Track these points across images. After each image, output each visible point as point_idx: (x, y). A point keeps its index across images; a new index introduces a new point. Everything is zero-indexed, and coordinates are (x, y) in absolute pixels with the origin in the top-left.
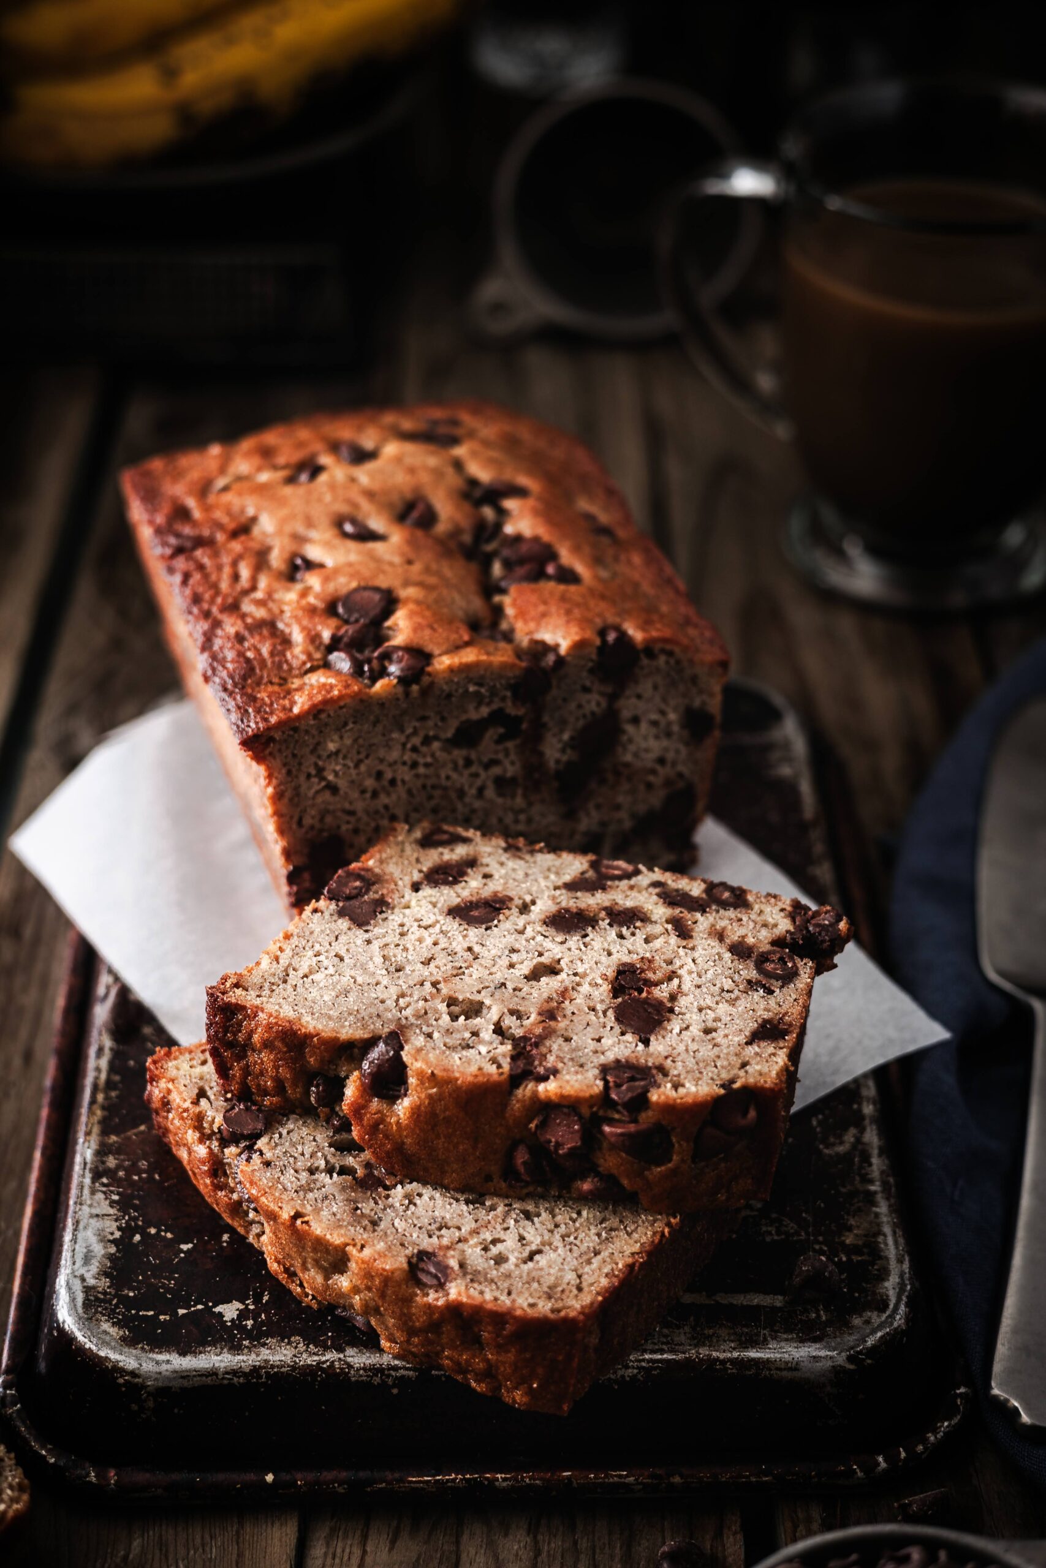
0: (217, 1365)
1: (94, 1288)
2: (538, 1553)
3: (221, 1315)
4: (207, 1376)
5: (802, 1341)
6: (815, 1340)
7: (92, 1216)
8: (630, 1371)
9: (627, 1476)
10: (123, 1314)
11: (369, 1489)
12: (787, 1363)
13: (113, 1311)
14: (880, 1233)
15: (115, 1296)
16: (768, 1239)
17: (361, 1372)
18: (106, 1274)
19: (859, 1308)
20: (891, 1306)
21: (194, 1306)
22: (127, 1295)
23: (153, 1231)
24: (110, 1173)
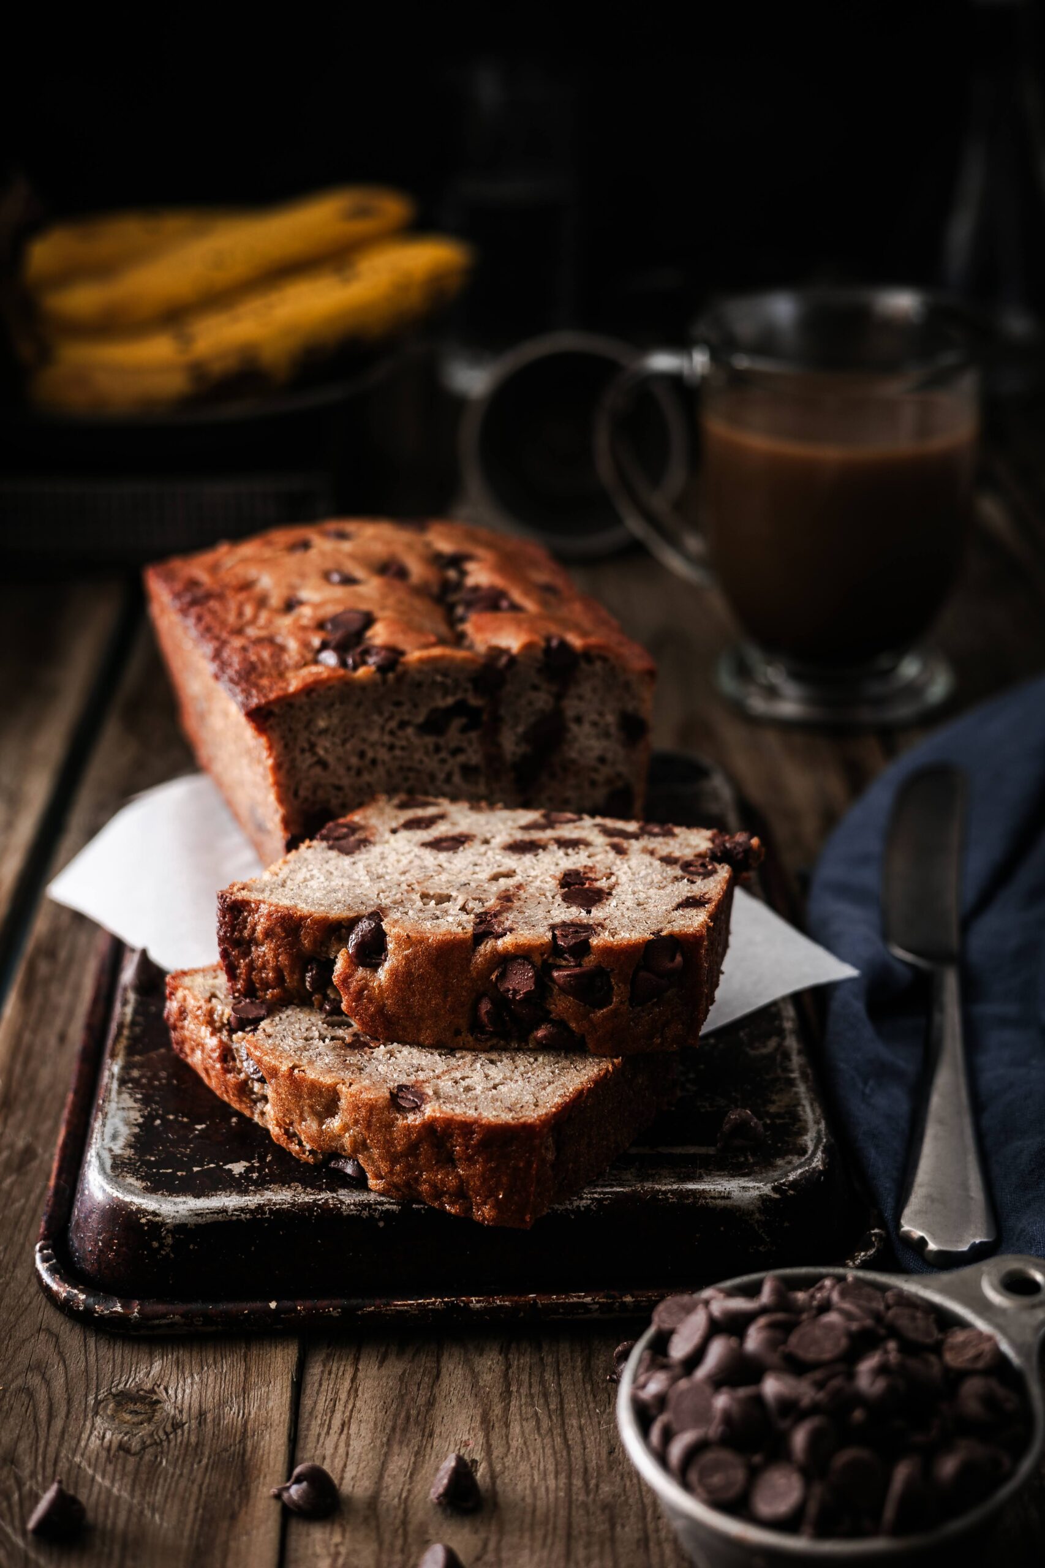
0: (226, 1204)
1: (120, 1155)
2: (509, 1366)
3: (230, 1170)
4: (218, 1213)
5: (733, 1176)
6: (744, 1175)
7: (118, 1109)
8: (584, 1201)
9: (585, 1297)
10: (146, 1172)
11: (360, 1313)
12: (720, 1192)
13: (137, 1170)
14: (799, 1104)
15: (138, 1161)
16: (703, 1110)
17: (352, 1207)
18: (131, 1146)
19: (782, 1154)
20: (810, 1152)
21: (208, 1164)
22: (149, 1160)
23: (171, 1117)
24: (136, 1082)
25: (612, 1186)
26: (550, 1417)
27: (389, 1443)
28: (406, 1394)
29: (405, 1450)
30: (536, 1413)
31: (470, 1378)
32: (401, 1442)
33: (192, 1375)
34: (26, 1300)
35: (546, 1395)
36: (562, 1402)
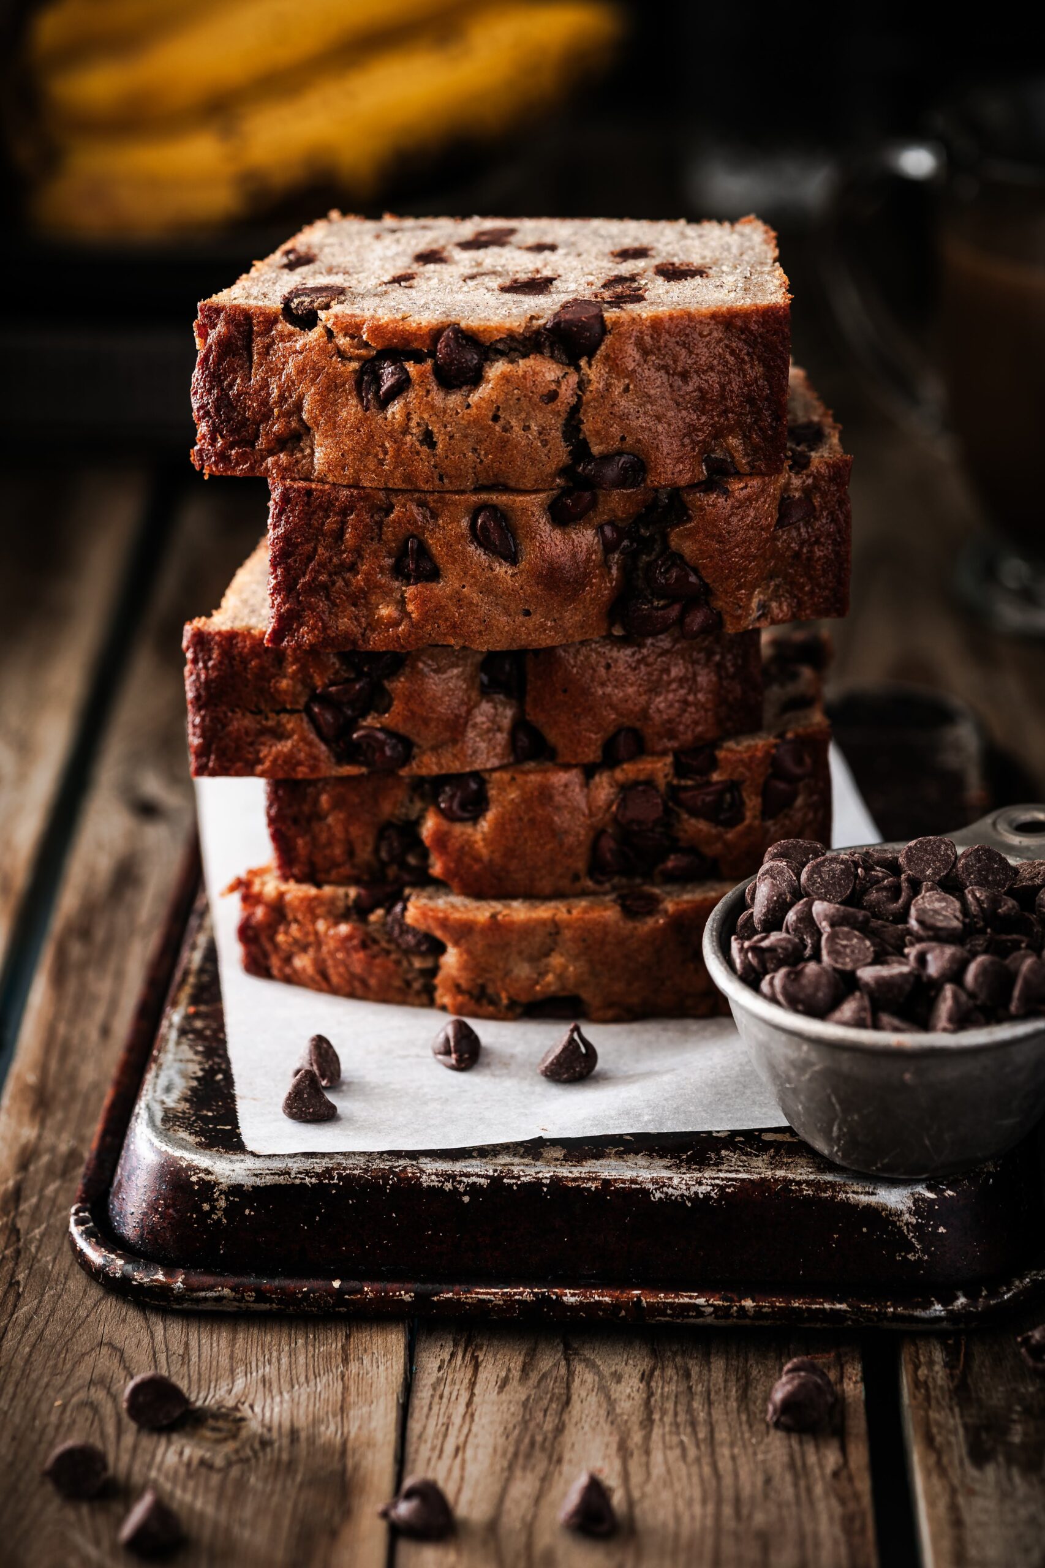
0: (290, 1166)
1: (173, 1109)
4: (279, 1175)
7: (177, 1060)
8: (704, 1187)
9: (697, 1297)
10: (201, 1128)
11: (437, 1299)
13: (191, 1125)
15: (193, 1115)
17: (433, 1177)
18: (186, 1100)
22: (206, 1115)
24: (198, 1033)
25: (737, 1171)
26: (698, 1446)
27: (511, 1467)
28: (530, 1420)
29: (529, 1475)
30: (682, 1443)
31: (605, 1405)
32: (524, 1468)
33: (281, 1393)
34: (82, 1313)
35: (693, 1424)
36: (712, 1432)
